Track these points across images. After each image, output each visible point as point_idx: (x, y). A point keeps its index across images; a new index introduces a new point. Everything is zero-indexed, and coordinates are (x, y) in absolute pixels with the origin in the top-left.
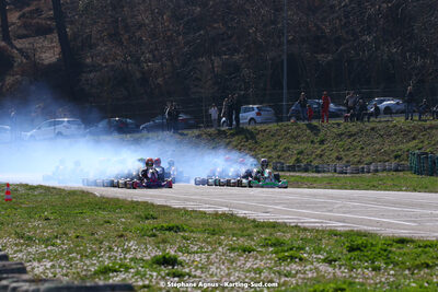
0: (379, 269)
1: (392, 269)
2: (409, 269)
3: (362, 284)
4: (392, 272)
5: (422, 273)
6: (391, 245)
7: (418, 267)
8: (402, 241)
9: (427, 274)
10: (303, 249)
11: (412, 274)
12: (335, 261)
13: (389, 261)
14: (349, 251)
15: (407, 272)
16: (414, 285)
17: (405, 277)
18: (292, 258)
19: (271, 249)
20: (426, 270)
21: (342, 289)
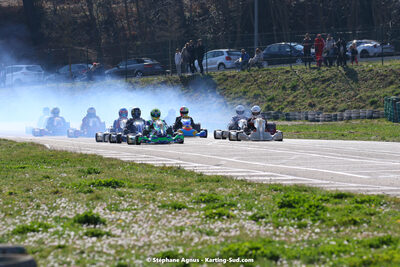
0: (305, 226)
1: (318, 227)
2: (336, 226)
3: (282, 243)
4: (317, 230)
5: (347, 231)
6: (327, 201)
7: (345, 224)
8: (341, 196)
9: (354, 231)
10: (234, 205)
11: (338, 231)
12: (263, 218)
13: (316, 218)
14: (281, 207)
15: (333, 229)
16: (334, 243)
17: (329, 235)
18: (220, 215)
19: (203, 205)
20: (353, 227)
21: (257, 249)
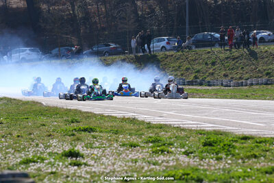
0: (221, 159)
1: (230, 159)
2: (242, 159)
3: (205, 170)
4: (229, 162)
5: (250, 162)
6: (236, 141)
7: (248, 157)
8: (246, 138)
9: (254, 162)
10: (172, 144)
11: (244, 162)
12: (192, 153)
13: (229, 153)
14: (204, 146)
15: (240, 161)
16: (241, 170)
17: (238, 165)
18: (162, 151)
19: (151, 145)
20: (254, 160)
21: (188, 174)
